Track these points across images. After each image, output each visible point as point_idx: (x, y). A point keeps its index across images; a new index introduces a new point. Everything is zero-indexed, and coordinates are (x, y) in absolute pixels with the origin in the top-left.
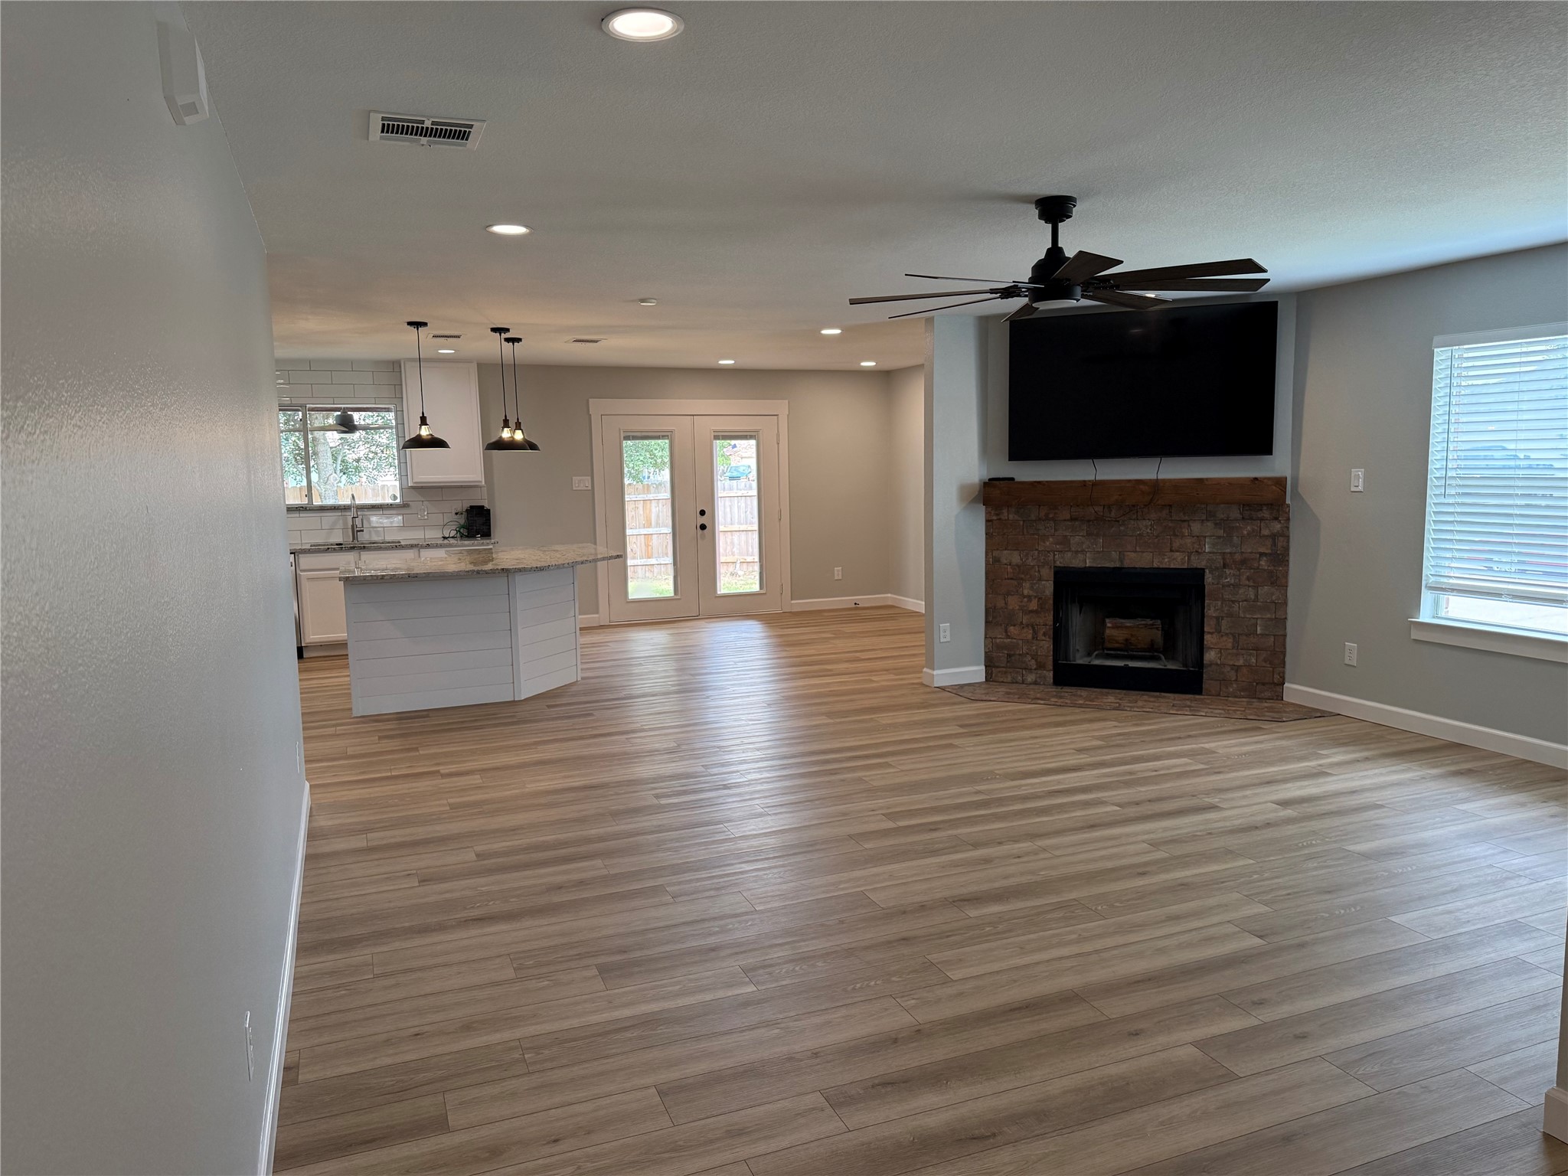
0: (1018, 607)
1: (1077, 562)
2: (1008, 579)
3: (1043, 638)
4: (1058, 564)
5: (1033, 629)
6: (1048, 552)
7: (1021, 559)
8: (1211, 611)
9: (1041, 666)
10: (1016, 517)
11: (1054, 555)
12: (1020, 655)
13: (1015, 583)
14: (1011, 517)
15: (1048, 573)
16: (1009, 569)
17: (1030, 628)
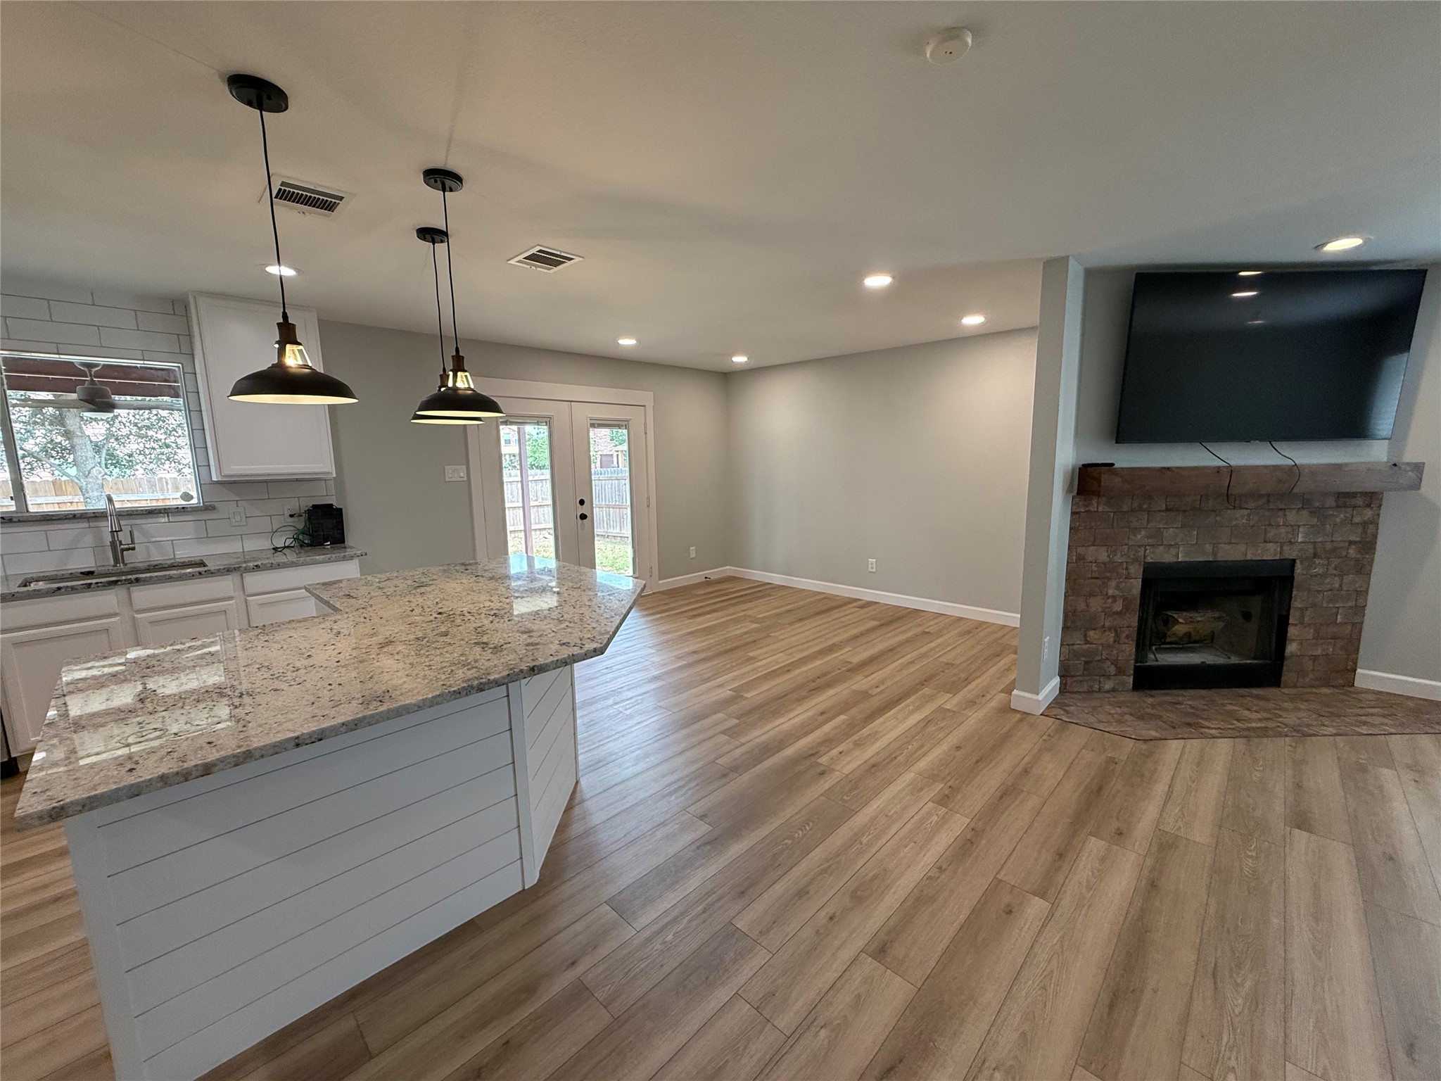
0: (1100, 609)
1: (1168, 558)
2: (1092, 578)
3: (1126, 641)
4: (1149, 560)
5: (1116, 631)
6: (1140, 546)
7: (1109, 556)
8: (1296, 604)
9: (1120, 671)
10: (1107, 509)
11: (1146, 550)
12: (1099, 661)
13: (1099, 582)
14: (1100, 509)
15: (1136, 571)
16: (1094, 568)
17: (1113, 631)
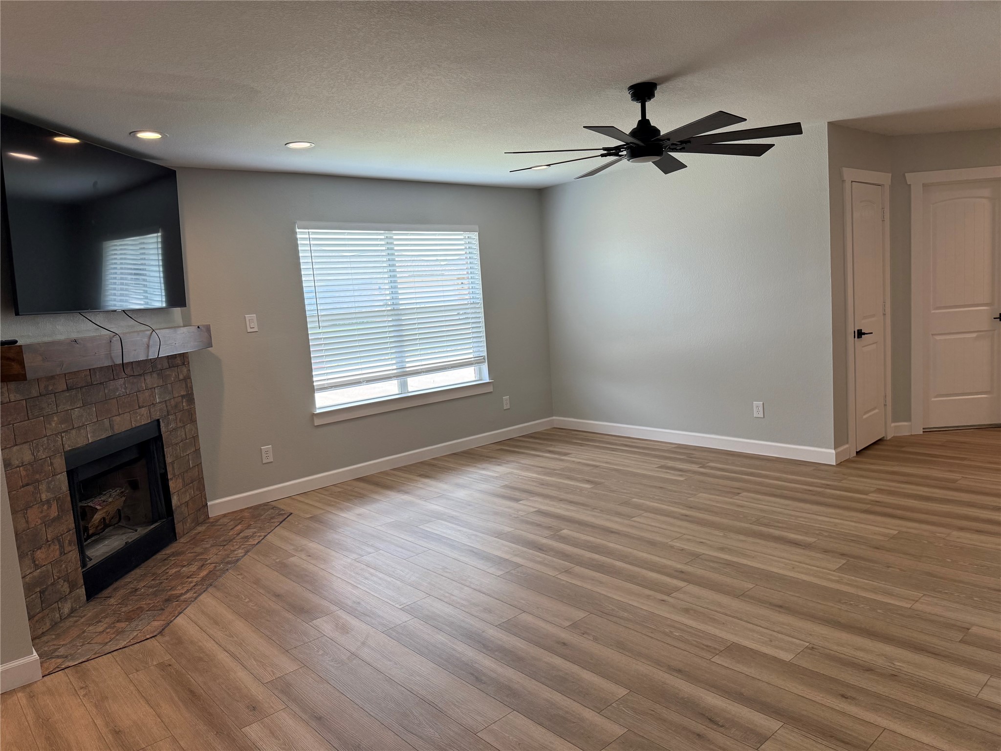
0: (39, 521)
1: (81, 442)
2: (23, 486)
3: (70, 548)
4: (67, 448)
5: (59, 541)
6: (56, 435)
7: (33, 454)
9: (73, 587)
10: (19, 397)
11: (62, 438)
12: (52, 584)
13: (30, 488)
14: (13, 398)
15: (60, 463)
16: (23, 473)
17: (56, 543)
